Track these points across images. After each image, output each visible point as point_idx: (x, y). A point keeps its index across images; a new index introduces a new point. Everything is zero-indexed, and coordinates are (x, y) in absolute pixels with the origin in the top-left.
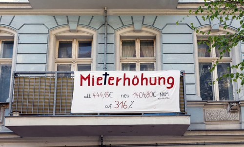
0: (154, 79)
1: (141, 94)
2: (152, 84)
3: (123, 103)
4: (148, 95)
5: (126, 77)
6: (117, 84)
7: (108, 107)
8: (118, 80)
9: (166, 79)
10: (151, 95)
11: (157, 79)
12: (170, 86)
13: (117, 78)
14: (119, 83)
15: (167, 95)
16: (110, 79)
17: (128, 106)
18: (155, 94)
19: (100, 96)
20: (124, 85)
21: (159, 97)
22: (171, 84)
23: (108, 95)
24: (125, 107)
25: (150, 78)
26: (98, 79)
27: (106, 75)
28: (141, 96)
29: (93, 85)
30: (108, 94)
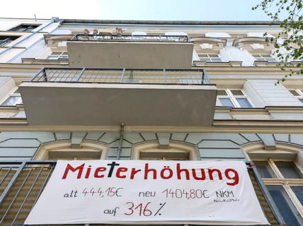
0: (200, 171)
1: (179, 193)
2: (197, 179)
3: (144, 206)
4: (193, 194)
5: (149, 168)
6: (132, 177)
7: (109, 212)
8: (134, 172)
9: (223, 172)
10: (199, 194)
11: (206, 171)
12: (232, 181)
13: (134, 169)
14: (135, 175)
15: (231, 195)
16: (120, 170)
17: (154, 213)
18: (206, 194)
19: (97, 195)
20: (146, 178)
21: (215, 197)
22: (233, 178)
23: (113, 192)
24: (147, 213)
25: (194, 170)
26: (98, 170)
27: (113, 165)
28: (179, 195)
29: (87, 177)
30: (114, 190)
